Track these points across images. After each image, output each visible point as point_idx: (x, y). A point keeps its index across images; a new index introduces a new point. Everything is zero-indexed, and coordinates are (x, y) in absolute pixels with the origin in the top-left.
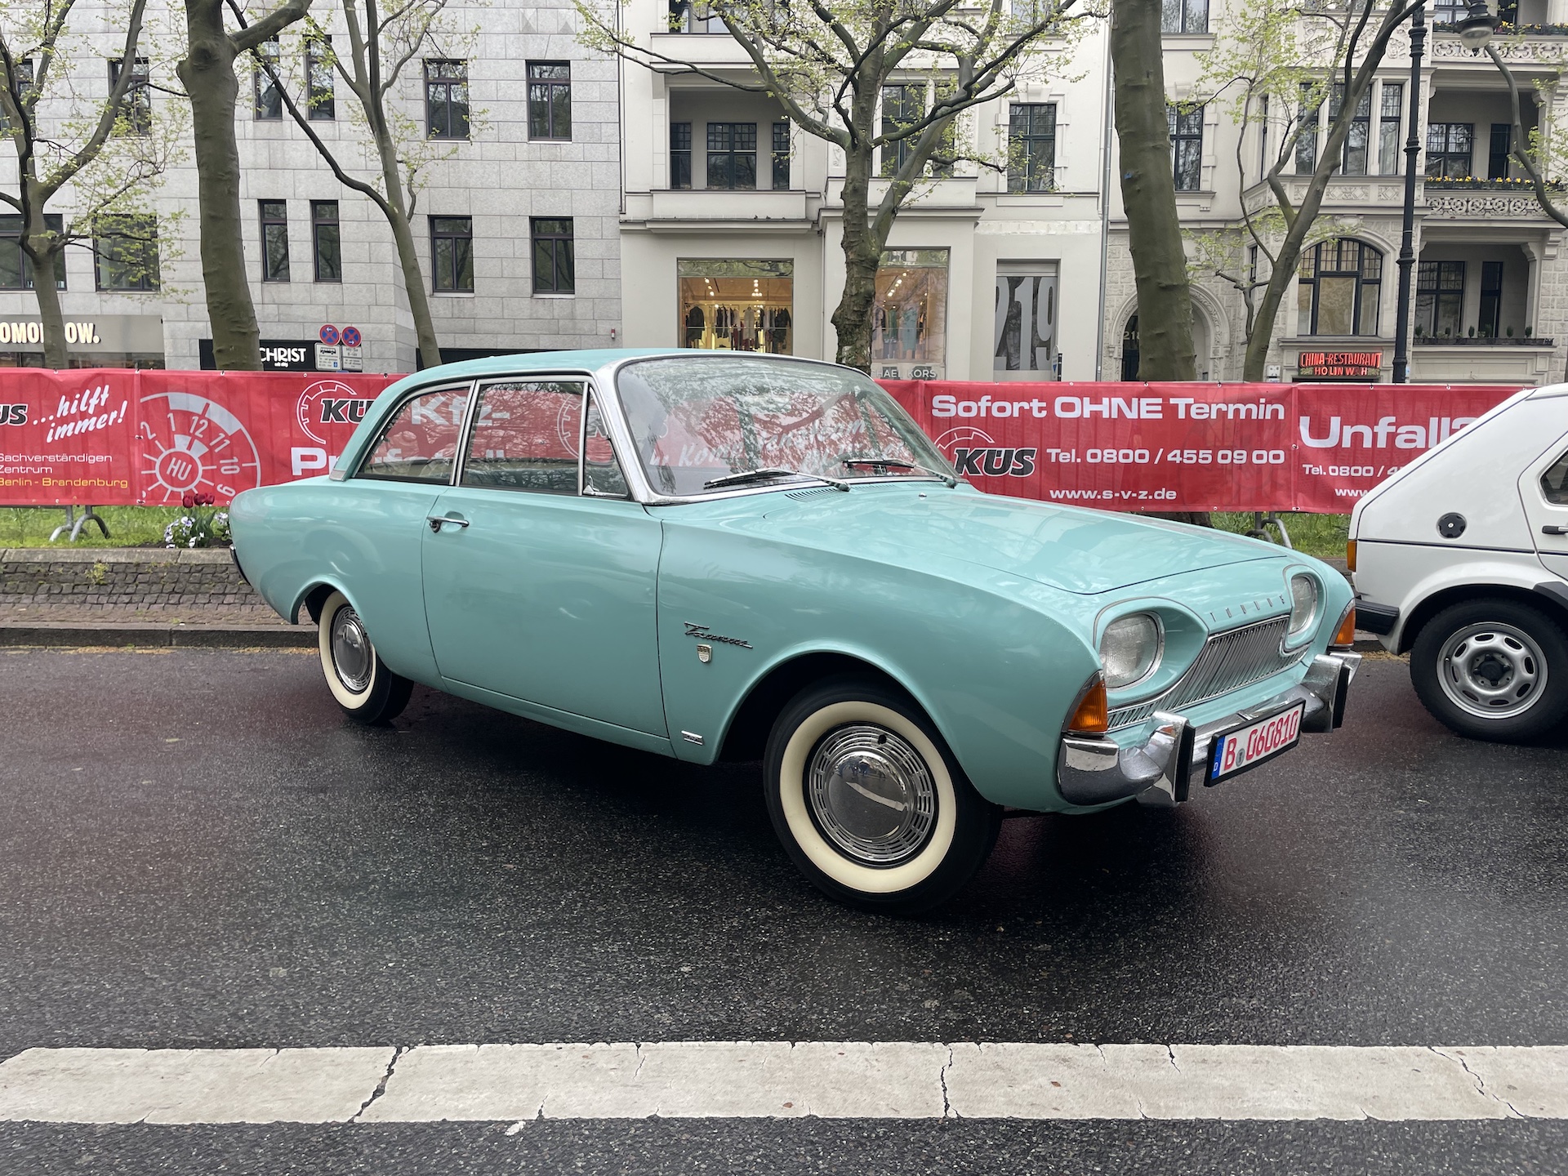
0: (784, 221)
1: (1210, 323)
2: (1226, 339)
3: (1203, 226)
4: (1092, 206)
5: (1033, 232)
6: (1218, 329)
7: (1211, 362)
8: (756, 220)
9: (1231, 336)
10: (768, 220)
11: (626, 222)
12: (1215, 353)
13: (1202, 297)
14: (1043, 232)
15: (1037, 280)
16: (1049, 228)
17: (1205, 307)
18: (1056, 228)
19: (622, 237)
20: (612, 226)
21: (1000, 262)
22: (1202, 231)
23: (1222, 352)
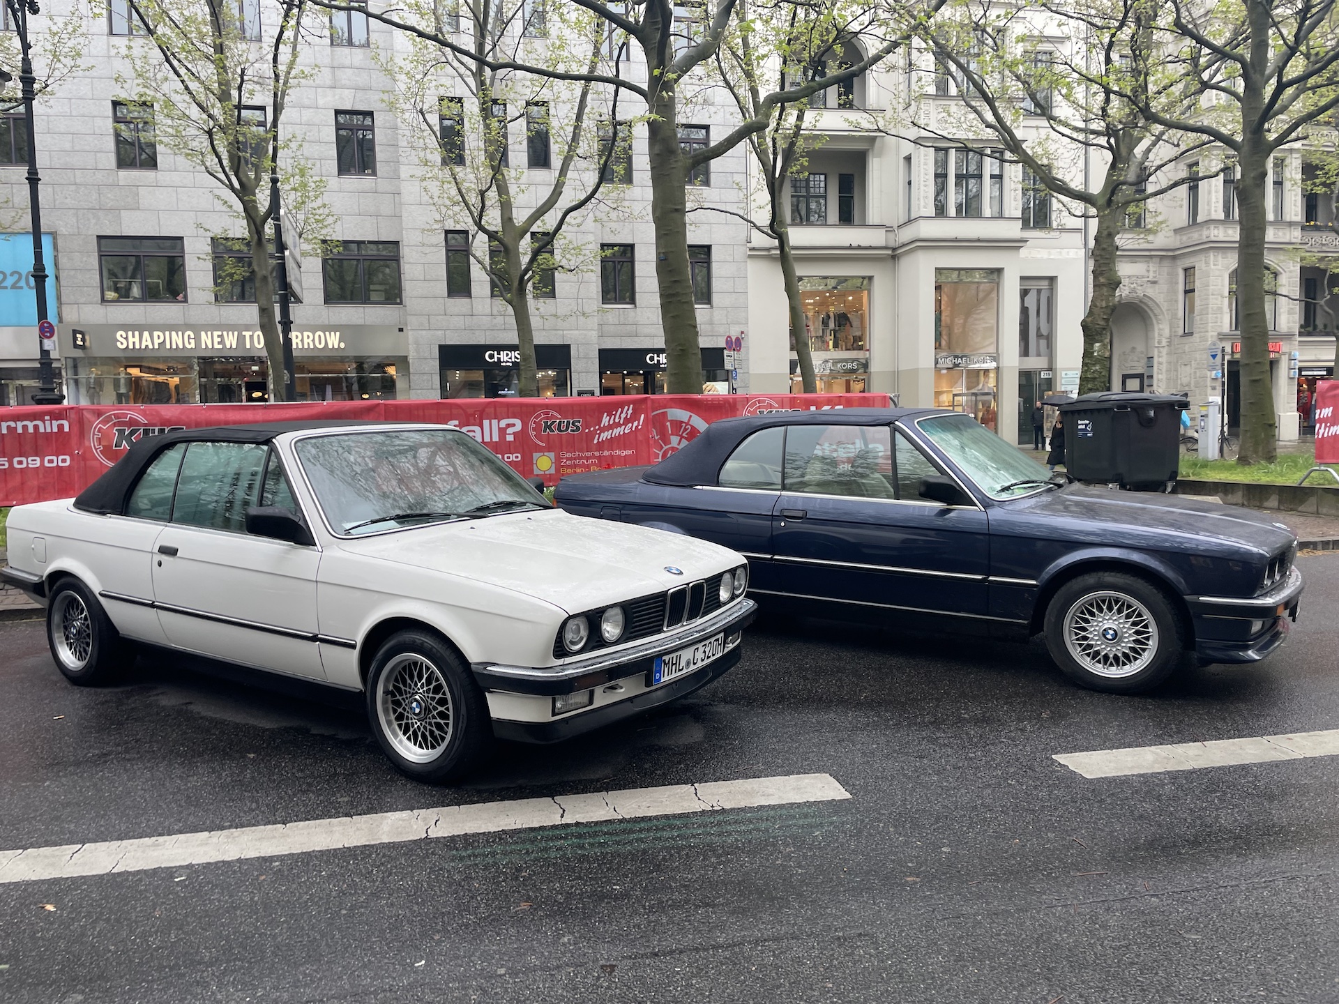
0: (870, 248)
1: (1155, 322)
2: (1167, 332)
3: (1153, 253)
4: (1078, 238)
5: (1039, 256)
6: (1161, 326)
7: (1156, 350)
8: (850, 248)
9: (1171, 331)
10: (859, 247)
11: (751, 249)
12: (1159, 343)
13: (1150, 303)
14: (1046, 256)
15: (1039, 291)
16: (1050, 254)
17: (1151, 310)
18: (1054, 254)
19: (748, 260)
20: (743, 251)
21: (1022, 278)
22: (1151, 257)
23: (1164, 342)
